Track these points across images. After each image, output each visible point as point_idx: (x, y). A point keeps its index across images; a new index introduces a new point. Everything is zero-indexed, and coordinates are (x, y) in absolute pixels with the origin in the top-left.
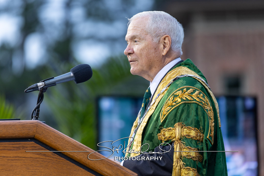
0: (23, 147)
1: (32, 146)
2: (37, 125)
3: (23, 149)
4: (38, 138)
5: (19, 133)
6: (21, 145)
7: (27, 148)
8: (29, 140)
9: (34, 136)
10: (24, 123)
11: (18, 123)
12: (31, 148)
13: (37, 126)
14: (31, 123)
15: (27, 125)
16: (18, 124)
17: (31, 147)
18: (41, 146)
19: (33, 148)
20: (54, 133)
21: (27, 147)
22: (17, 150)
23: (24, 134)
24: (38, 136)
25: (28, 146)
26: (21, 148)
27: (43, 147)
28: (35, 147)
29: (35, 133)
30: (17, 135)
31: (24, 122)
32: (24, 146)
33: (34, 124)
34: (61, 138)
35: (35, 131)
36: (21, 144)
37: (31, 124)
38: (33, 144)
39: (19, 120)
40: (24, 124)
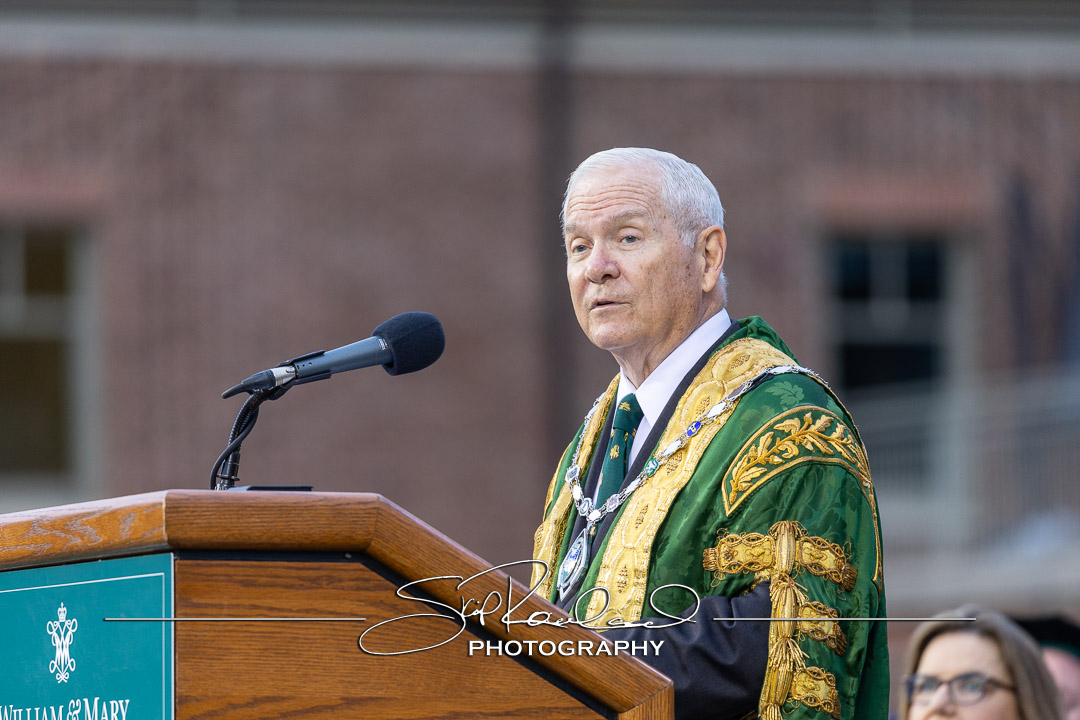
0: (330, 580)
1: (357, 576)
2: (379, 508)
3: (330, 586)
4: (379, 553)
5: (325, 532)
6: (323, 573)
7: (341, 584)
8: (348, 556)
9: (369, 545)
10: (340, 502)
11: (321, 500)
12: (352, 583)
13: (377, 511)
14: (360, 503)
15: (348, 509)
16: (321, 503)
17: (354, 580)
18: (382, 579)
19: (360, 583)
20: (430, 538)
21: (341, 580)
22: (310, 588)
23: (338, 537)
24: (377, 546)
25: (344, 575)
26: (324, 583)
27: (388, 579)
28: (366, 580)
29: (370, 534)
30: (317, 537)
31: (340, 499)
32: (332, 577)
33: (369, 506)
34: (450, 554)
35: (372, 529)
36: (324, 570)
37: (362, 506)
38: (361, 570)
39: (309, 489)
40: (339, 505)
